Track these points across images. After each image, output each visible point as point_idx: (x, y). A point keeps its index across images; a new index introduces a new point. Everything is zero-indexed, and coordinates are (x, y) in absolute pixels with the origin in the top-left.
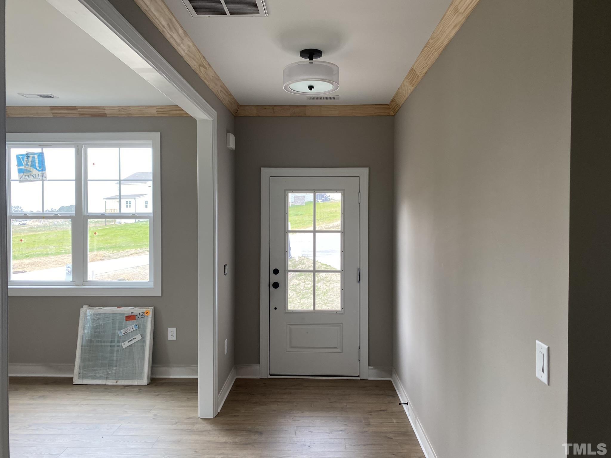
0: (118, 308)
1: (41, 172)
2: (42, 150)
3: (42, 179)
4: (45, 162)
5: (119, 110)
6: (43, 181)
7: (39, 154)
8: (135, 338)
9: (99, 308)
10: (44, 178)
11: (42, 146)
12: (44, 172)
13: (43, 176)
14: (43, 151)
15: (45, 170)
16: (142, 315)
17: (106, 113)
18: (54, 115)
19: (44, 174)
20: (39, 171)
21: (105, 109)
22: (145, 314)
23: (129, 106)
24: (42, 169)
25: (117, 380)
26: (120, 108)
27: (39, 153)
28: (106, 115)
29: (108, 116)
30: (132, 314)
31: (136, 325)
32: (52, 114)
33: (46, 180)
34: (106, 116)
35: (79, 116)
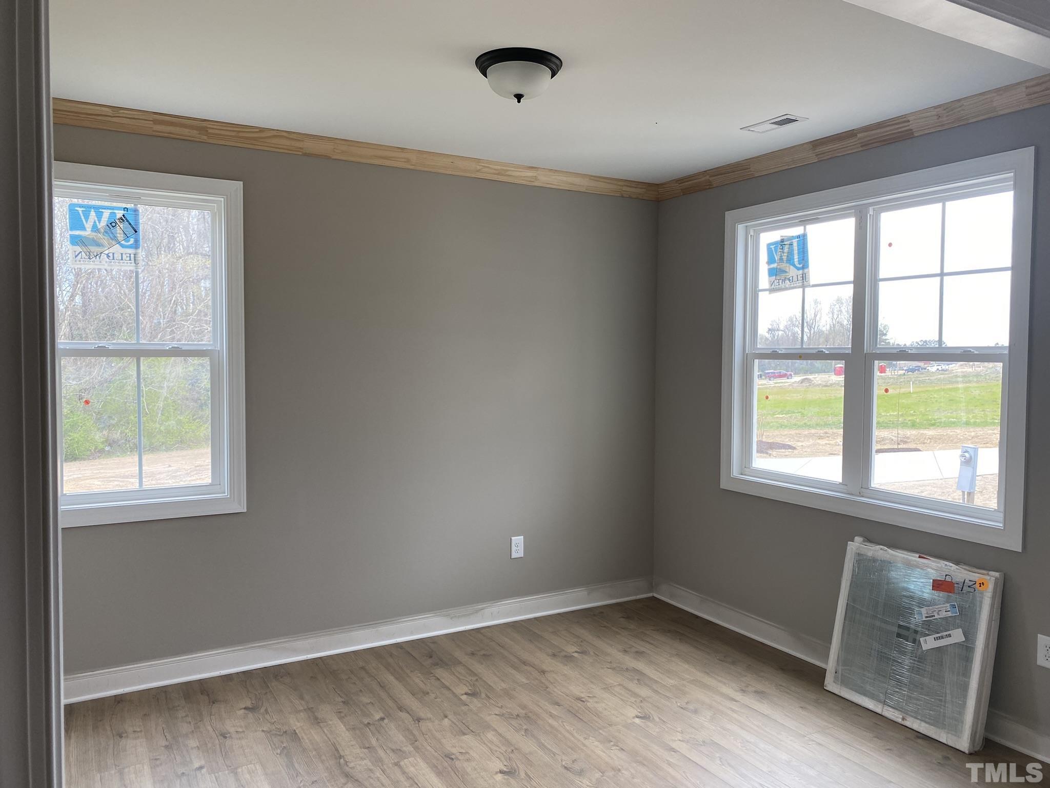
0: (919, 557)
1: (801, 272)
2: (805, 229)
3: (803, 284)
4: (808, 253)
5: (937, 115)
6: (803, 287)
7: (800, 238)
8: (950, 636)
9: (881, 549)
10: (805, 282)
11: (804, 222)
12: (806, 270)
13: (804, 278)
14: (807, 230)
15: (808, 267)
16: (969, 587)
17: (911, 130)
18: (819, 156)
19: (805, 274)
20: (798, 269)
21: (909, 121)
22: (977, 585)
23: (959, 100)
24: (803, 266)
25: (905, 715)
26: (938, 110)
27: (798, 237)
28: (913, 134)
29: (916, 135)
30: (948, 579)
31: (954, 606)
32: (815, 157)
33: (809, 286)
34: (912, 136)
35: (861, 149)
